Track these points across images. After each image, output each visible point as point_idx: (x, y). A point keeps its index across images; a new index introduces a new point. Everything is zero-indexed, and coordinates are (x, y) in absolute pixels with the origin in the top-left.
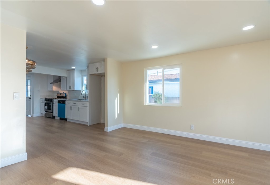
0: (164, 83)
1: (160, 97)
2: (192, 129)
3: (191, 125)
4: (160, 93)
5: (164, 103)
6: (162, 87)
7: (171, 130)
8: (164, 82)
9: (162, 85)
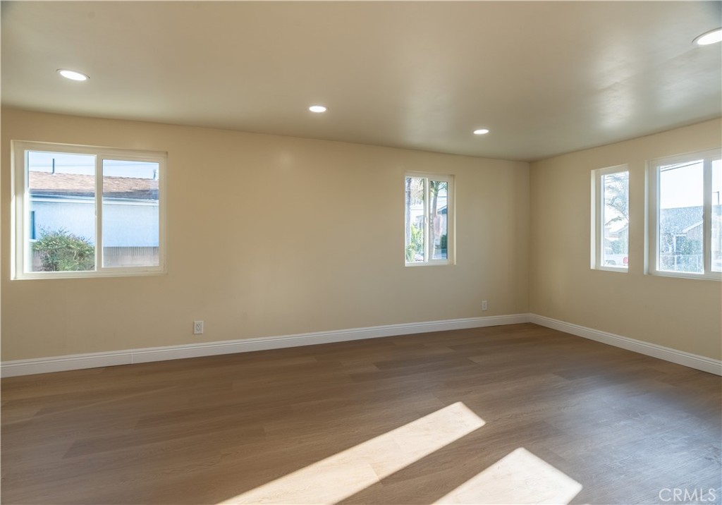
0: (103, 202)
1: (70, 248)
2: (198, 332)
3: (194, 323)
4: (67, 234)
5: (103, 266)
6: (94, 217)
7: (132, 350)
8: (103, 198)
9: (93, 210)
